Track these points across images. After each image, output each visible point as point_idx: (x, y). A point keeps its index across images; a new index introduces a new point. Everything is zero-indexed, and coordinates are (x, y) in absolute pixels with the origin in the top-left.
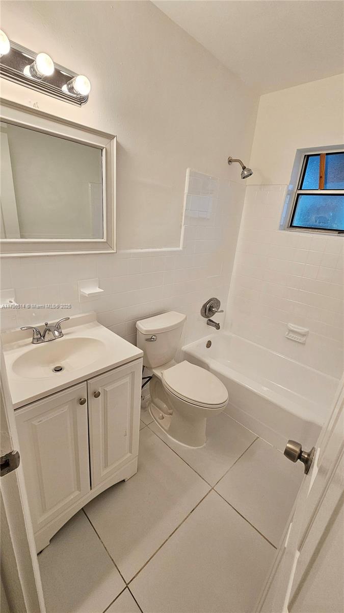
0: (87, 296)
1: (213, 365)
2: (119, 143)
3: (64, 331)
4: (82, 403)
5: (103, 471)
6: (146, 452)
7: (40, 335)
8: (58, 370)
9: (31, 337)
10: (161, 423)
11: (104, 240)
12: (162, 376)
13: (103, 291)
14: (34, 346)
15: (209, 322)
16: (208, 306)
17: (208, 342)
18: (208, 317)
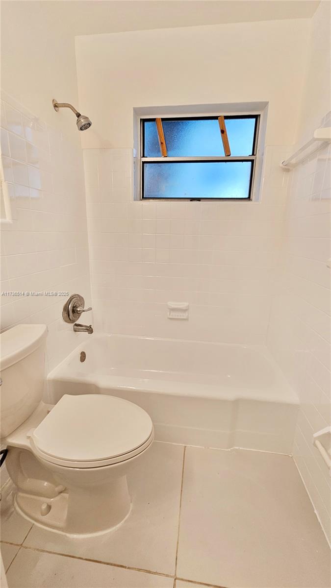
10: (49, 522)
15: (76, 327)
16: (70, 307)
17: (81, 354)
18: (73, 321)
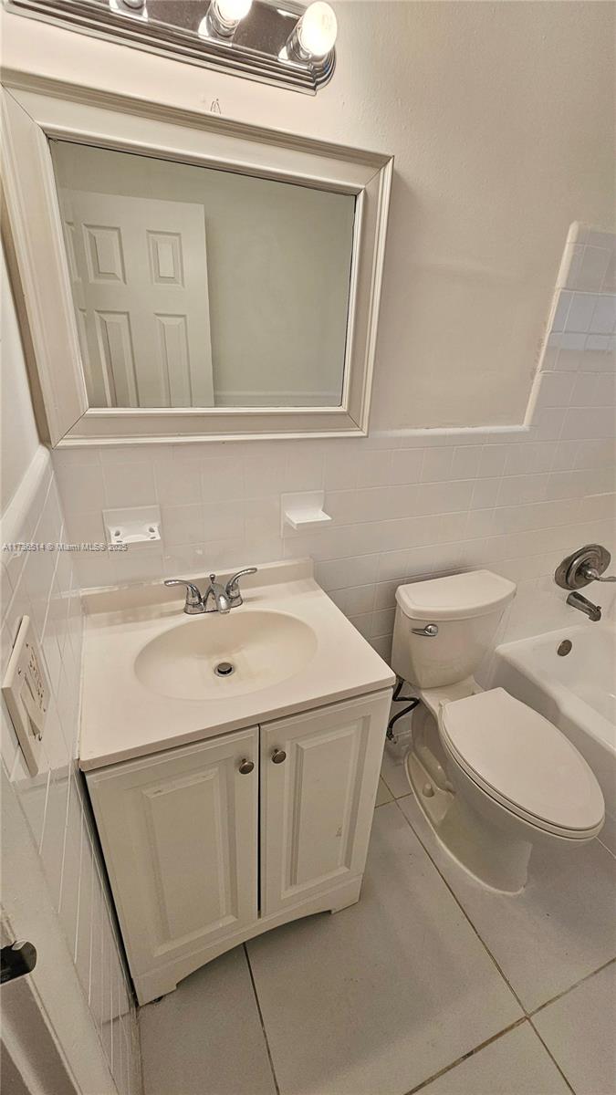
0: (295, 527)
1: (571, 705)
2: (396, 174)
3: (244, 593)
4: (245, 770)
5: (286, 889)
6: (383, 860)
7: (200, 597)
8: (225, 670)
9: (181, 598)
10: (426, 805)
11: (343, 409)
12: (441, 711)
13: (329, 518)
14: (186, 618)
15: (572, 597)
16: (575, 562)
17: (564, 642)
18: (572, 587)
